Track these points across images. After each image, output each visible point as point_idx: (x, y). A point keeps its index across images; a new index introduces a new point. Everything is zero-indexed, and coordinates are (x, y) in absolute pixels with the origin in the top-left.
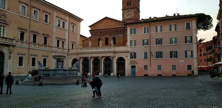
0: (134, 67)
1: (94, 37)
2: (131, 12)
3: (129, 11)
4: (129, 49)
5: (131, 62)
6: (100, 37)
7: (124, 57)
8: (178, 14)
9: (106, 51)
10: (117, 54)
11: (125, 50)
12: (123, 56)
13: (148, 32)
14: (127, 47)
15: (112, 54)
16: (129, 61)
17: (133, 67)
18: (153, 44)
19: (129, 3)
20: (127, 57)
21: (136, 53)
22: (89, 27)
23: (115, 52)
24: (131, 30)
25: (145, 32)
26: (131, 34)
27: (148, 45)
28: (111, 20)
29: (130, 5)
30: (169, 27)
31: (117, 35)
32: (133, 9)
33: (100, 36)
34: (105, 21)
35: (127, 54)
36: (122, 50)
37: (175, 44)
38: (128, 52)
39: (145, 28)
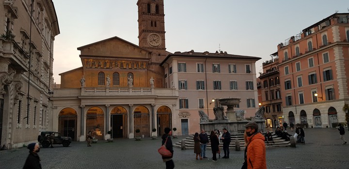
0: (186, 121)
1: (90, 70)
2: (157, 38)
3: (155, 35)
4: (177, 94)
5: (181, 114)
6: (103, 70)
7: (170, 106)
8: (222, 52)
9: (141, 95)
10: (158, 101)
11: (171, 95)
12: (169, 103)
13: (203, 71)
14: (174, 91)
15: (153, 100)
16: (178, 112)
17: (184, 121)
18: (211, 88)
19: (154, 23)
20: (174, 105)
21: (187, 100)
22: (78, 49)
23: (156, 98)
24: (179, 65)
25: (199, 71)
26: (179, 70)
27: (204, 89)
28: (124, 44)
29: (156, 26)
30: (228, 67)
31: (136, 70)
32: (160, 34)
33: (101, 68)
34: (113, 43)
35: (175, 101)
36: (166, 95)
37: (235, 90)
38: (175, 98)
39: (198, 65)
